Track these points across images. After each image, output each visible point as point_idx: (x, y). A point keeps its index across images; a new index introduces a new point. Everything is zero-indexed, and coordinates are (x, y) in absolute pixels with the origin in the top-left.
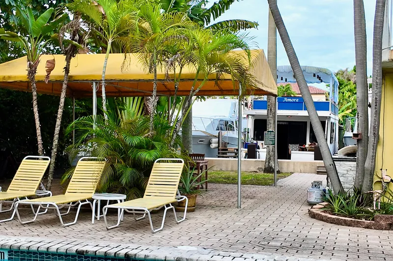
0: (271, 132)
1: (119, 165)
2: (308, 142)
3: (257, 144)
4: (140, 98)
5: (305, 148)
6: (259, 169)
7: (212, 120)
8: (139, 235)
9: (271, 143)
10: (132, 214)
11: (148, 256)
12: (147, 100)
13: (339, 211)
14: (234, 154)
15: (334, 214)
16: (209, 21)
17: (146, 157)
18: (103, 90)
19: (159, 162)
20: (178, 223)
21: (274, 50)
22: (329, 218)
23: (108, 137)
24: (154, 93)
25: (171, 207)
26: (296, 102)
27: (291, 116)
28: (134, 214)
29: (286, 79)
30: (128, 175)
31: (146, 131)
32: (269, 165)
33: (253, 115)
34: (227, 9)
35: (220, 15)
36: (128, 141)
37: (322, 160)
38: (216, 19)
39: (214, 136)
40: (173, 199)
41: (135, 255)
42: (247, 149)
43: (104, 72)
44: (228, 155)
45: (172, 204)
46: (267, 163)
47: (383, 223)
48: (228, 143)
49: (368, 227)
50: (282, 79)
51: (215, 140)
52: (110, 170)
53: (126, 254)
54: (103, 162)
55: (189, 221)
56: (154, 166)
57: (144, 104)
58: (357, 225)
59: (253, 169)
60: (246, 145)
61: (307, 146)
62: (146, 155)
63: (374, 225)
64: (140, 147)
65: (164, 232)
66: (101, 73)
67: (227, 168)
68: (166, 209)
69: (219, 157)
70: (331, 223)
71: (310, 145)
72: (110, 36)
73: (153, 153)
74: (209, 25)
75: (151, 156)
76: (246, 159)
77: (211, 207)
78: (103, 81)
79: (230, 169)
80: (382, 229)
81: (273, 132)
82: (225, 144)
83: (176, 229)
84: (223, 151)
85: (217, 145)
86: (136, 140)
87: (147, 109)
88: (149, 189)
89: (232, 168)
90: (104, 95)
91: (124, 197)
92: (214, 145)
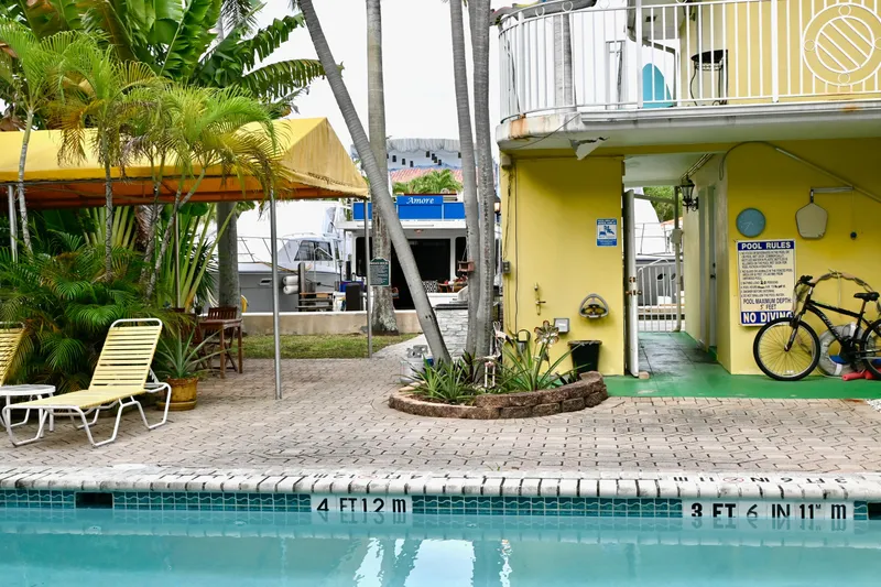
0: (380, 261)
1: (47, 335)
2: (453, 276)
3: (362, 282)
4: (127, 208)
5: (449, 287)
6: (362, 328)
7: (285, 242)
8: (65, 454)
9: (381, 280)
10: (68, 418)
11: (54, 483)
12: (139, 211)
13: (435, 394)
14: (327, 305)
15: (428, 400)
16: (253, 64)
17: (94, 319)
18: (22, 199)
19: (119, 325)
20: (150, 430)
21: (380, 112)
22: (412, 406)
23: (29, 286)
24: (109, 203)
25: (134, 402)
26: (429, 205)
27: (422, 230)
28: (72, 418)
29: (412, 162)
30: (62, 351)
31: (100, 272)
32: (377, 321)
33: (354, 231)
34: (283, 40)
35: (272, 51)
36: (60, 292)
37: (414, 308)
38: (264, 59)
39: (289, 271)
40: (140, 389)
41: (33, 482)
42: (344, 294)
43: (22, 168)
44: (318, 305)
45: (137, 397)
46: (375, 318)
47: (488, 408)
48: (319, 284)
49: (466, 417)
50: (404, 163)
51: (290, 279)
52: (30, 346)
53: (17, 483)
54: (17, 330)
55: (172, 426)
56: (110, 333)
57: (135, 219)
58: (449, 413)
59: (352, 329)
60: (342, 287)
61: (451, 283)
62: (94, 315)
63: (474, 412)
64: (85, 300)
65: (117, 445)
66: (17, 169)
67: (305, 329)
68: (122, 406)
69: (300, 310)
70: (415, 414)
71: (457, 281)
72: (31, 101)
73: (108, 310)
74: (252, 71)
75: (102, 316)
76: (345, 312)
77: (232, 399)
78: (21, 185)
79: (311, 331)
80: (487, 418)
81: (382, 260)
82: (311, 286)
83: (139, 440)
84: (308, 298)
85: (296, 288)
86: (73, 289)
87: (140, 227)
88: (99, 373)
89: (315, 329)
90: (23, 209)
91: (51, 389)
92: (290, 289)
